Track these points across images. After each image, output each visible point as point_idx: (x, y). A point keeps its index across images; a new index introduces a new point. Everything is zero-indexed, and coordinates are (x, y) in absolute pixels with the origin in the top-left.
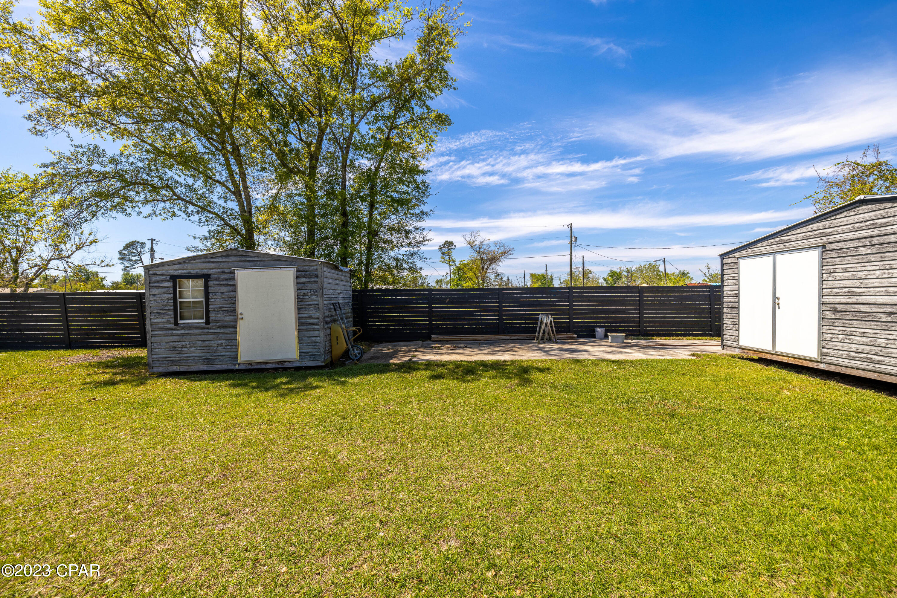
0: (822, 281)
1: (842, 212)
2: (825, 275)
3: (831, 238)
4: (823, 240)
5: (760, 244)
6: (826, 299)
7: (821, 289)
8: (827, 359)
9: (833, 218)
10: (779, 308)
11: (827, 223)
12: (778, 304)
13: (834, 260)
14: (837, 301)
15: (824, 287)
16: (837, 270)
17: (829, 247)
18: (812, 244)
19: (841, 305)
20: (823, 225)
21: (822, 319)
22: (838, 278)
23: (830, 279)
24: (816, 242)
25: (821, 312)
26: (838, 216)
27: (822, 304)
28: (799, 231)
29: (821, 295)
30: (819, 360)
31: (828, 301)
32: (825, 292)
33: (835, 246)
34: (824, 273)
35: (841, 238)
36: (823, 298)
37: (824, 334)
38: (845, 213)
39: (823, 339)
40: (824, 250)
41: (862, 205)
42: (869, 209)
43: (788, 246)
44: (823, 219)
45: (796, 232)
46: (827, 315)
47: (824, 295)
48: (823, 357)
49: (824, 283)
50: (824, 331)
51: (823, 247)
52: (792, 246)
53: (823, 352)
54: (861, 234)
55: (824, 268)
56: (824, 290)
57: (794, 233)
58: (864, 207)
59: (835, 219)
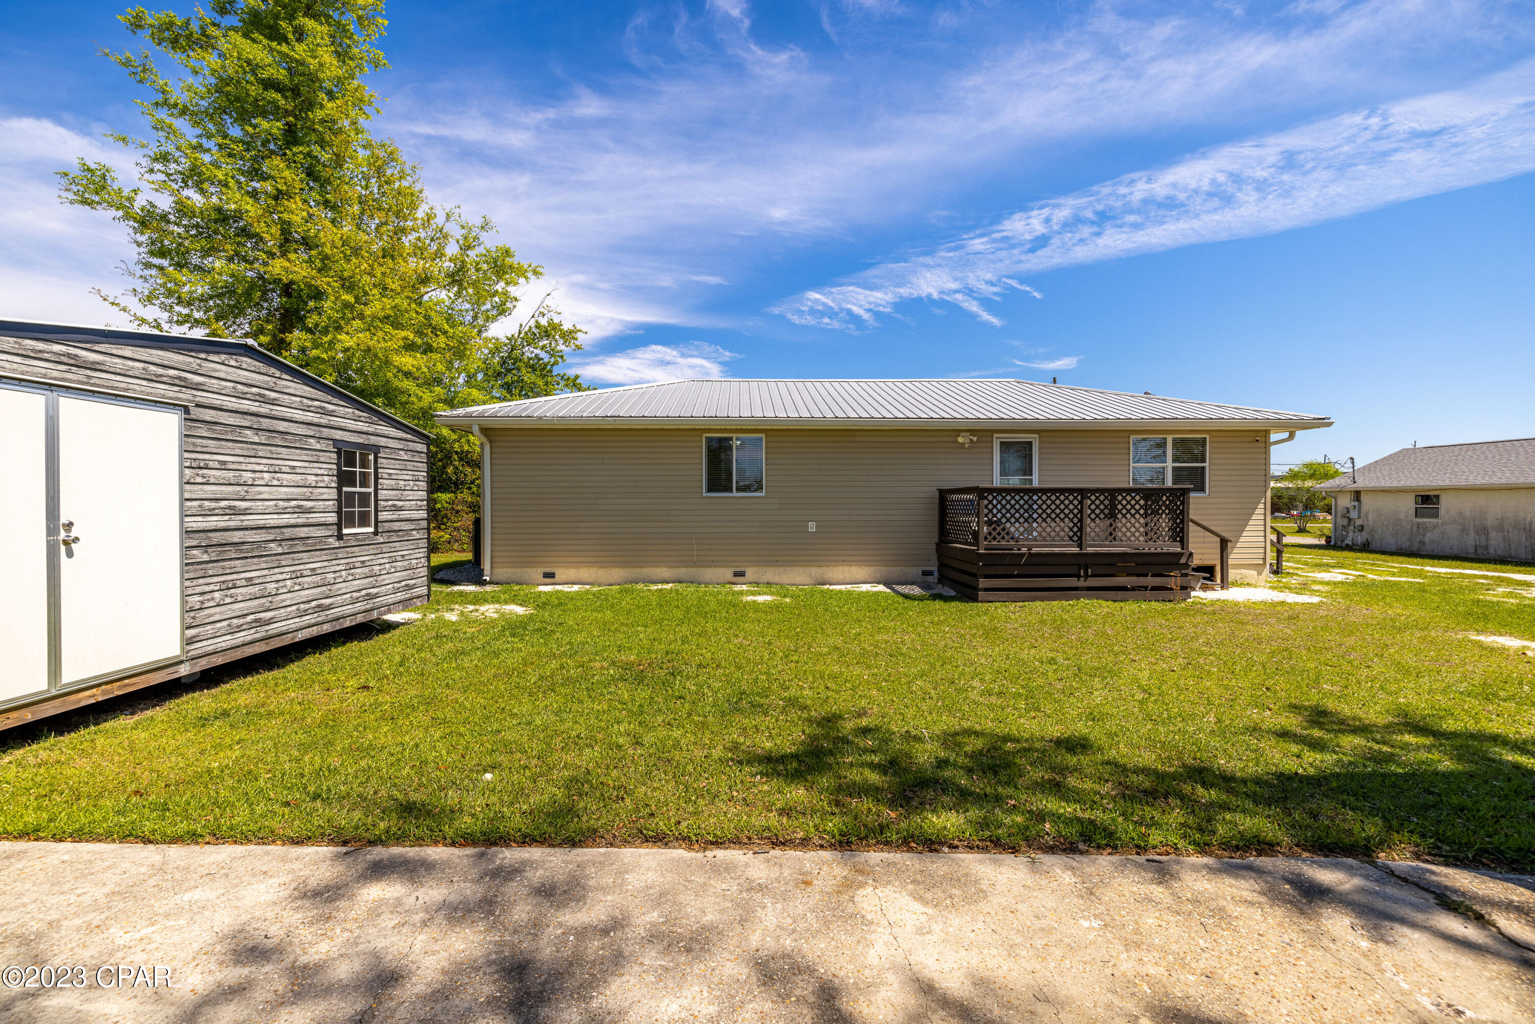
0: (185, 483)
1: (218, 353)
2: (187, 471)
3: (203, 397)
4: (186, 395)
6: (193, 523)
7: (183, 500)
8: (193, 650)
9: (202, 355)
10: (70, 554)
12: (69, 542)
13: (205, 442)
14: (212, 525)
15: (187, 495)
16: (211, 464)
17: (196, 413)
18: (163, 396)
19: (218, 534)
20: (184, 363)
21: (187, 564)
22: (212, 480)
23: (199, 480)
24: (171, 394)
25: (185, 550)
26: (212, 357)
27: (187, 533)
28: (127, 351)
29: (183, 515)
30: (182, 658)
31: (195, 526)
32: (191, 507)
33: (209, 415)
34: (188, 467)
35: (219, 402)
36: (187, 519)
37: (190, 599)
38: (223, 357)
39: (188, 608)
40: (187, 417)
41: (246, 356)
42: (255, 366)
43: (97, 381)
44: (184, 350)
45: (120, 353)
46: (194, 557)
47: (188, 513)
48: (189, 648)
49: (187, 487)
50: (190, 591)
51: (186, 410)
52: (111, 384)
53: (189, 636)
54: (246, 405)
55: (186, 455)
56: (189, 504)
57: (115, 352)
58: (249, 360)
59: (205, 360)
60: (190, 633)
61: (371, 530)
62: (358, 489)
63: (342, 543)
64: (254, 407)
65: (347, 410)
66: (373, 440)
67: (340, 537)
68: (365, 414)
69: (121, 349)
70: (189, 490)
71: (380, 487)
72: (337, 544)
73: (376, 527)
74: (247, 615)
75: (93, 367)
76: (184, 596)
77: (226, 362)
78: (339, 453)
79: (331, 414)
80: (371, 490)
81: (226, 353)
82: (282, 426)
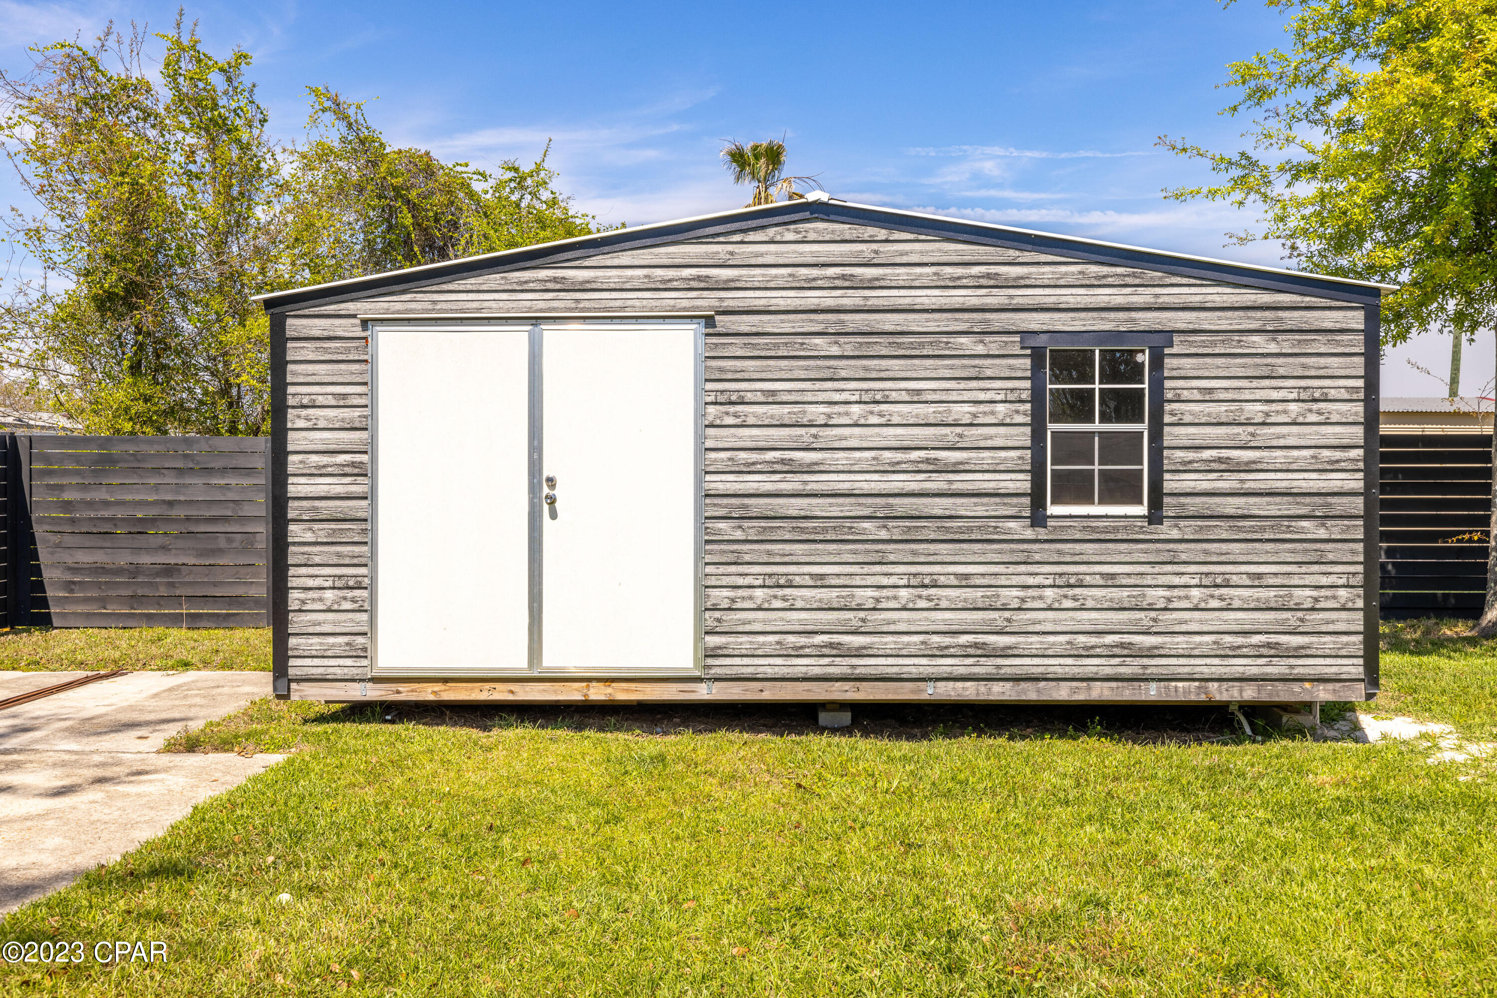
0: (703, 425)
1: (763, 227)
2: (711, 409)
3: (733, 299)
4: (708, 301)
5: (471, 282)
6: (719, 483)
7: (702, 450)
8: (723, 666)
9: (737, 238)
10: (554, 515)
11: (718, 250)
12: (552, 500)
13: (739, 363)
14: (751, 488)
15: (709, 444)
16: (750, 397)
17: (724, 323)
18: (672, 306)
20: (707, 255)
22: (751, 420)
23: (729, 420)
24: (685, 303)
25: (703, 521)
26: (752, 236)
27: (705, 496)
28: (625, 258)
29: (703, 471)
30: (697, 673)
31: (722, 488)
32: (715, 460)
33: (745, 323)
34: (712, 403)
35: (762, 302)
36: (708, 478)
37: (714, 592)
38: (771, 232)
39: (709, 605)
40: (710, 331)
41: (817, 219)
42: (833, 232)
43: (587, 304)
44: (707, 236)
45: (616, 262)
46: (719, 532)
47: (711, 469)
48: (710, 661)
49: (711, 431)
50: (713, 581)
51: (709, 321)
52: (604, 304)
53: (711, 645)
54: (813, 299)
55: (710, 386)
56: (713, 455)
57: (609, 263)
58: (820, 225)
59: (742, 242)
60: (713, 641)
61: (1141, 510)
62: (1097, 426)
63: (1042, 533)
64: (828, 298)
65: (1063, 269)
66: (1147, 320)
67: (1038, 518)
68: (1120, 270)
69: (618, 257)
70: (714, 437)
71: (1167, 419)
72: (1029, 534)
73: (1156, 503)
74: (816, 633)
75: (583, 288)
76: (702, 587)
77: (778, 238)
78: (1037, 356)
79: (1016, 284)
80: (1143, 427)
81: (776, 225)
82: (889, 322)
